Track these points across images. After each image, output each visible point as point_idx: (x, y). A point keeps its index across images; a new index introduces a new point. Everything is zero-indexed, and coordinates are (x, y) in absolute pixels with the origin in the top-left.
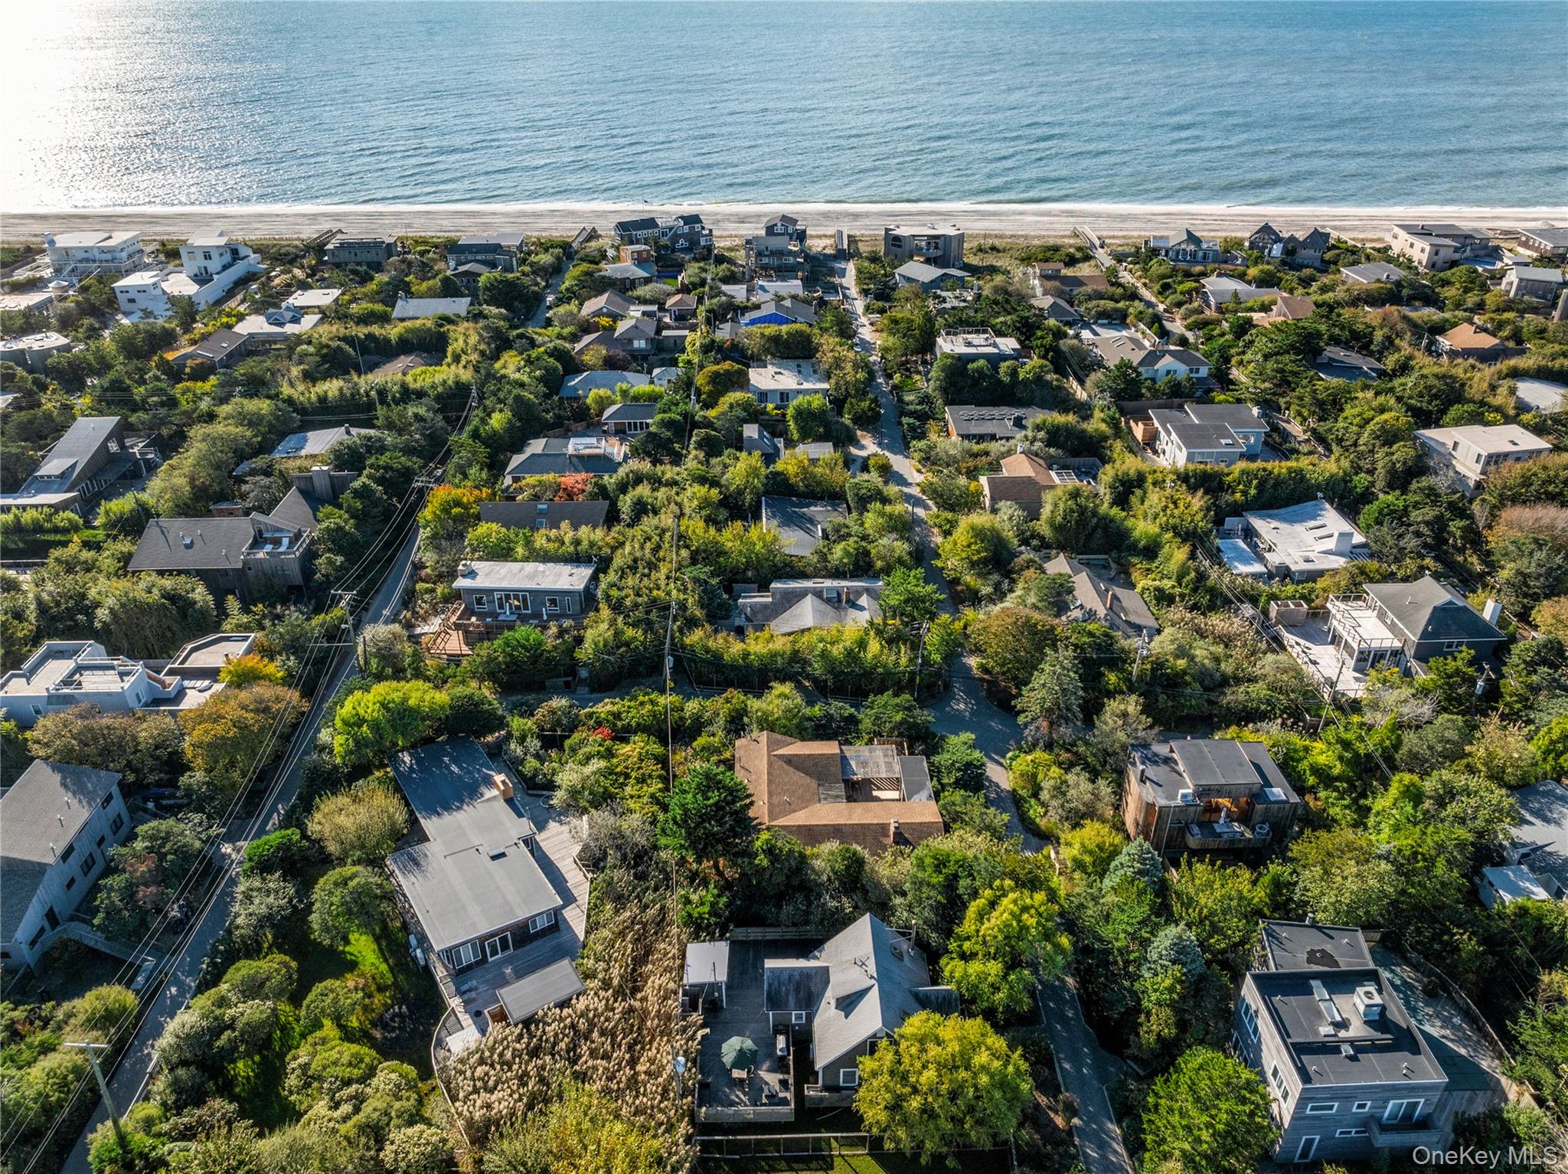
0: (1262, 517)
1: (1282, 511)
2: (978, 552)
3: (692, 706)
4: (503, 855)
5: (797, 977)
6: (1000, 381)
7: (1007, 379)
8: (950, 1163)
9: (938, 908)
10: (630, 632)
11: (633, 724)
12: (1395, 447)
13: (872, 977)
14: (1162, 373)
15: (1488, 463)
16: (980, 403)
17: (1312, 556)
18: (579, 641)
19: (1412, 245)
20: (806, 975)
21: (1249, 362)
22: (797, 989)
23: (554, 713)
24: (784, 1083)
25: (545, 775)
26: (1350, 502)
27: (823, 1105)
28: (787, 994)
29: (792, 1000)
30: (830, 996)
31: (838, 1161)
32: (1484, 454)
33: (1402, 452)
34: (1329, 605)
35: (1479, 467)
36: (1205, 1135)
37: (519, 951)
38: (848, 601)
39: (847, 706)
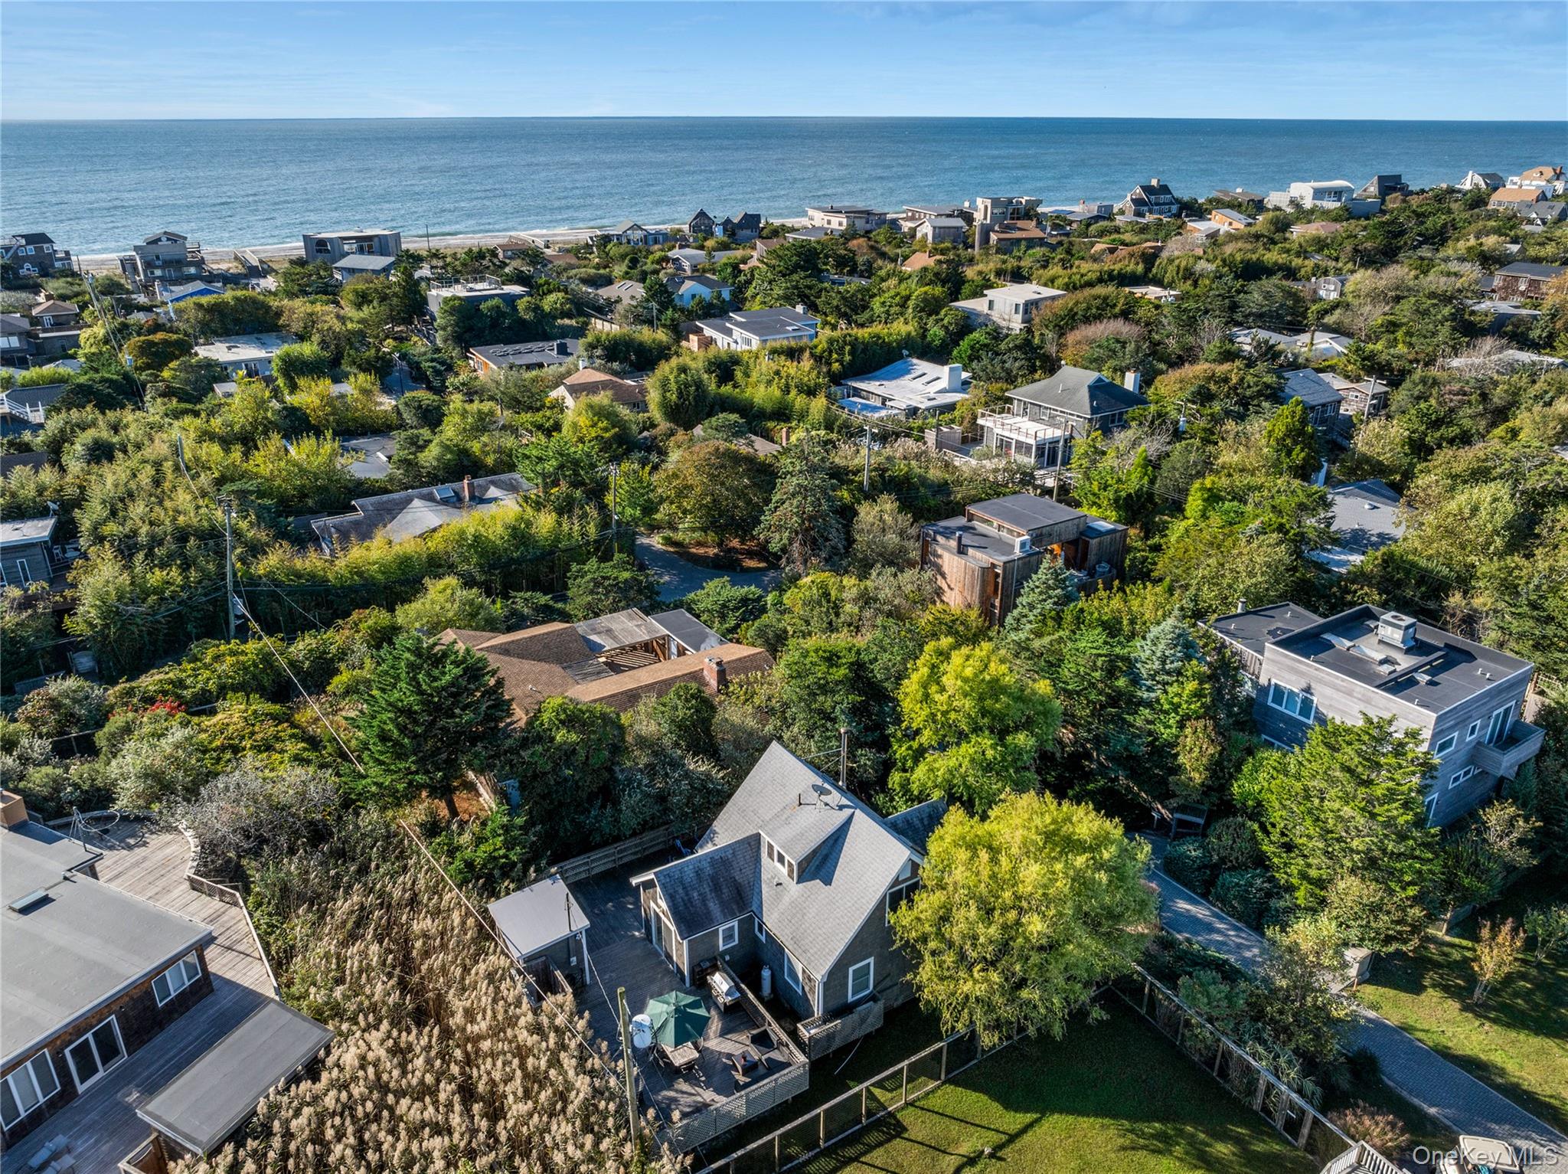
0: (861, 381)
1: (877, 373)
2: (606, 430)
3: (303, 646)
4: (45, 901)
5: (708, 870)
6: (523, 321)
7: (528, 316)
8: (1097, 1013)
9: (855, 711)
11: (212, 686)
12: (943, 312)
13: (841, 808)
14: (687, 296)
15: (1026, 312)
16: (508, 342)
17: (932, 395)
18: (67, 609)
20: (722, 862)
22: (716, 888)
23: (54, 704)
24: (762, 1040)
25: (76, 786)
26: (939, 354)
27: (837, 1043)
28: (704, 901)
29: (714, 907)
30: (773, 871)
32: (1021, 302)
33: (947, 316)
34: (980, 421)
35: (1019, 317)
37: (139, 1054)
38: (472, 498)
39: (538, 594)
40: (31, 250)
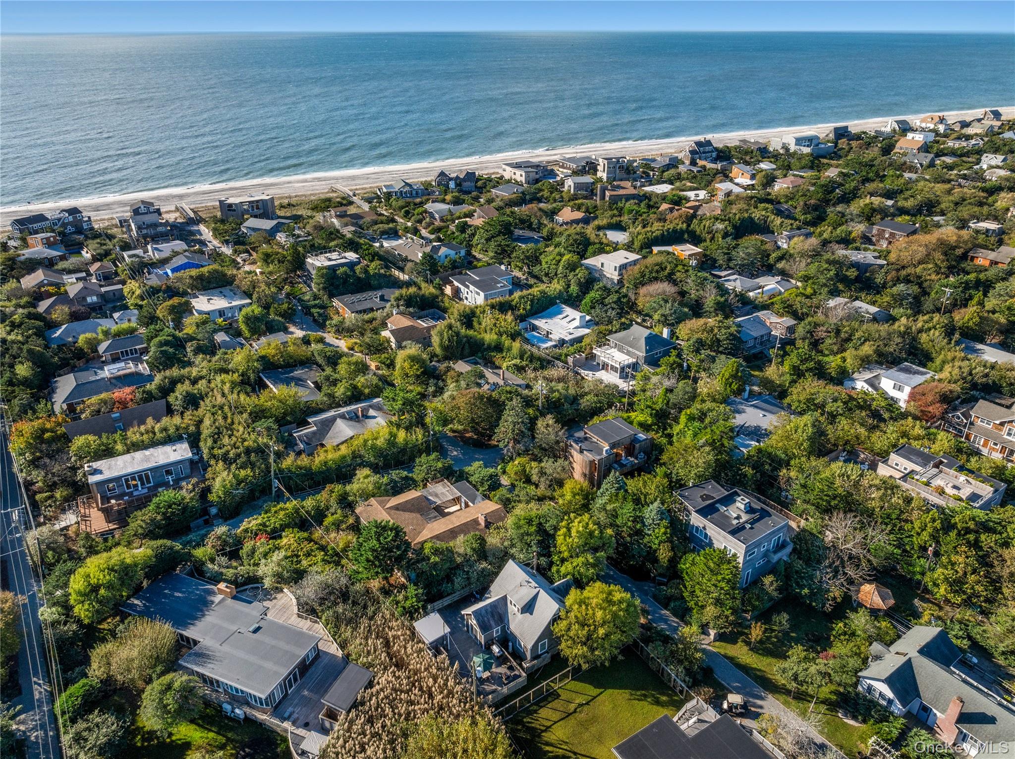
0: (536, 319)
1: (544, 313)
2: (417, 369)
3: (309, 503)
4: (259, 629)
5: (490, 610)
6: (359, 278)
7: (363, 276)
8: (620, 657)
9: (540, 543)
10: (243, 473)
11: (277, 525)
12: (577, 271)
13: (535, 588)
14: (443, 257)
15: (620, 270)
16: (353, 292)
17: (571, 331)
18: (208, 490)
19: (515, 174)
20: (493, 606)
21: (477, 245)
22: (493, 616)
23: (219, 538)
24: (511, 668)
25: (242, 576)
26: (574, 302)
27: (536, 668)
28: (489, 620)
29: (492, 623)
30: (513, 609)
31: (559, 691)
32: (618, 266)
33: (581, 274)
34: (594, 351)
35: (617, 273)
36: (723, 584)
37: (303, 680)
38: (363, 416)
39: (401, 471)
40: (71, 218)
